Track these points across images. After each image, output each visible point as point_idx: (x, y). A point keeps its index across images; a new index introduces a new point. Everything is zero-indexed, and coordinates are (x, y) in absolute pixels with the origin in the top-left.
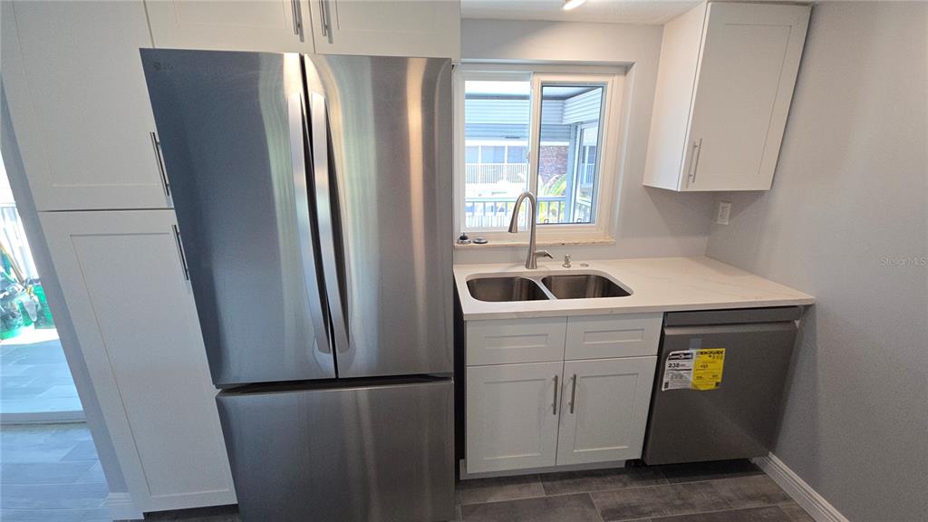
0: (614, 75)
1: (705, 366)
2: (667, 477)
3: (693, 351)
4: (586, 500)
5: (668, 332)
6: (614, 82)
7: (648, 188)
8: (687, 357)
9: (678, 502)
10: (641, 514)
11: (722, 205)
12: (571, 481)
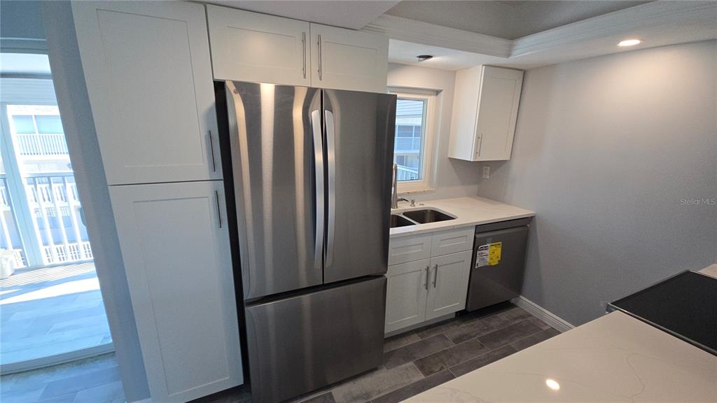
0: (431, 95)
1: (493, 253)
2: (477, 317)
3: (488, 245)
4: (442, 337)
5: (478, 236)
6: (431, 99)
7: (450, 158)
8: (486, 248)
9: (486, 328)
10: (471, 337)
11: (485, 167)
12: (431, 330)
